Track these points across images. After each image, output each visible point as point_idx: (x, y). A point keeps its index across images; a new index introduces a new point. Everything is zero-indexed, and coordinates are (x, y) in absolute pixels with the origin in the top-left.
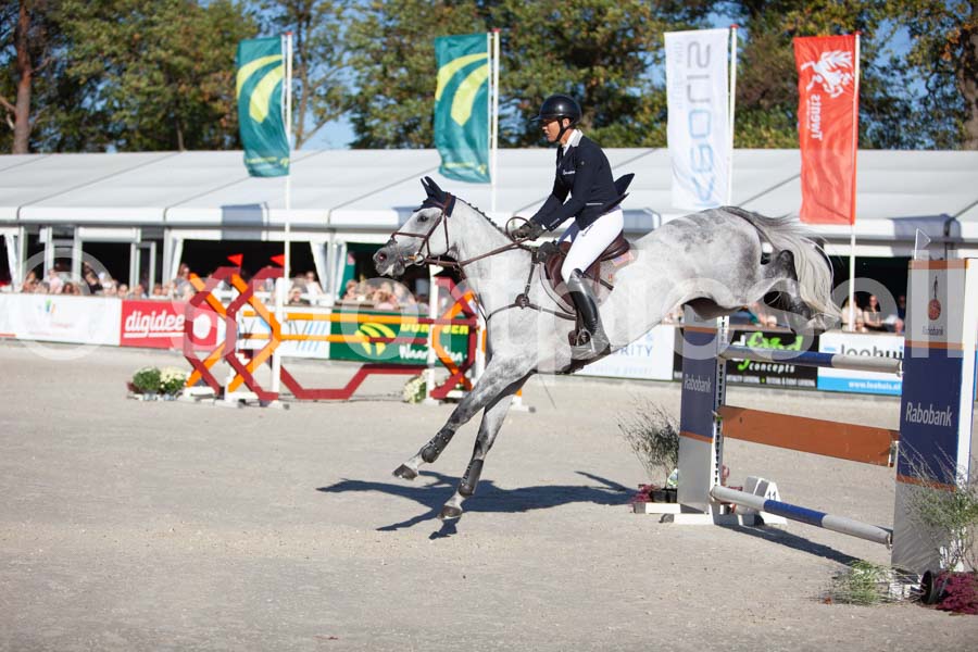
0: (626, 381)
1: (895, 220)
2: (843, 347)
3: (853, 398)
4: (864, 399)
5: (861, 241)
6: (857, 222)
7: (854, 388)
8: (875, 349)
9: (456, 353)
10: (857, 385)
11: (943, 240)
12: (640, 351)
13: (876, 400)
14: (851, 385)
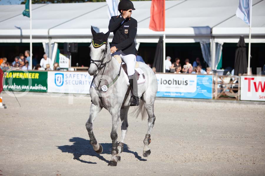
0: (81, 95)
1: (194, 27)
2: (161, 79)
3: (166, 99)
4: (170, 100)
5: (168, 37)
6: (166, 29)
7: (166, 95)
8: (173, 79)
9: (18, 86)
10: (167, 94)
11: (210, 35)
12: (86, 84)
13: (174, 100)
14: (165, 94)
